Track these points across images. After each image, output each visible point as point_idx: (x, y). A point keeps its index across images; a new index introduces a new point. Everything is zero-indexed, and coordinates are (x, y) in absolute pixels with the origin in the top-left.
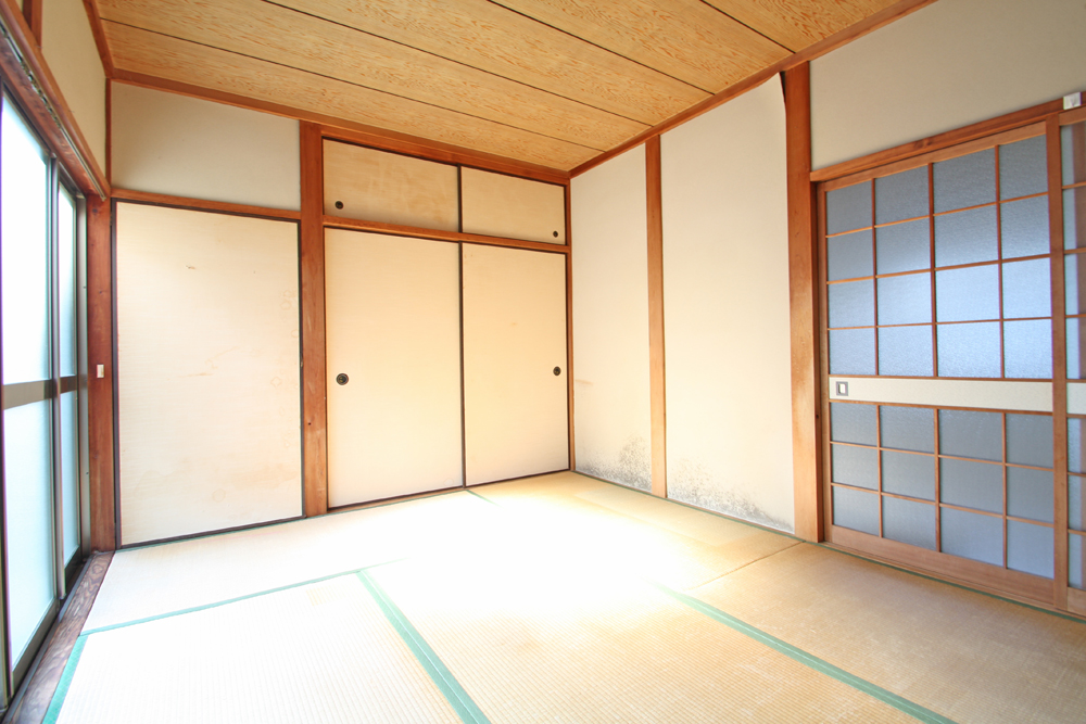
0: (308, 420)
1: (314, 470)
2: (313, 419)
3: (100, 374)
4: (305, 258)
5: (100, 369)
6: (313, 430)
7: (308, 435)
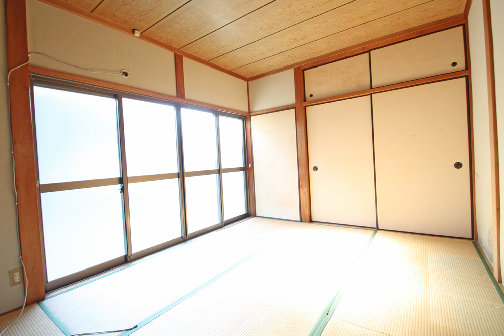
0: (301, 184)
1: (304, 204)
2: (303, 184)
3: (250, 167)
4: (297, 122)
5: (250, 165)
6: (303, 188)
7: (301, 190)
